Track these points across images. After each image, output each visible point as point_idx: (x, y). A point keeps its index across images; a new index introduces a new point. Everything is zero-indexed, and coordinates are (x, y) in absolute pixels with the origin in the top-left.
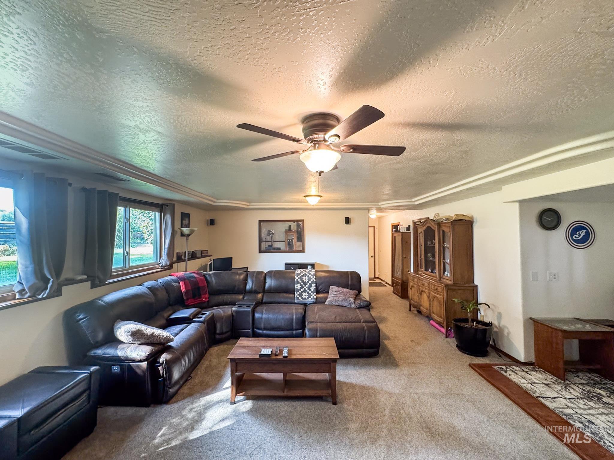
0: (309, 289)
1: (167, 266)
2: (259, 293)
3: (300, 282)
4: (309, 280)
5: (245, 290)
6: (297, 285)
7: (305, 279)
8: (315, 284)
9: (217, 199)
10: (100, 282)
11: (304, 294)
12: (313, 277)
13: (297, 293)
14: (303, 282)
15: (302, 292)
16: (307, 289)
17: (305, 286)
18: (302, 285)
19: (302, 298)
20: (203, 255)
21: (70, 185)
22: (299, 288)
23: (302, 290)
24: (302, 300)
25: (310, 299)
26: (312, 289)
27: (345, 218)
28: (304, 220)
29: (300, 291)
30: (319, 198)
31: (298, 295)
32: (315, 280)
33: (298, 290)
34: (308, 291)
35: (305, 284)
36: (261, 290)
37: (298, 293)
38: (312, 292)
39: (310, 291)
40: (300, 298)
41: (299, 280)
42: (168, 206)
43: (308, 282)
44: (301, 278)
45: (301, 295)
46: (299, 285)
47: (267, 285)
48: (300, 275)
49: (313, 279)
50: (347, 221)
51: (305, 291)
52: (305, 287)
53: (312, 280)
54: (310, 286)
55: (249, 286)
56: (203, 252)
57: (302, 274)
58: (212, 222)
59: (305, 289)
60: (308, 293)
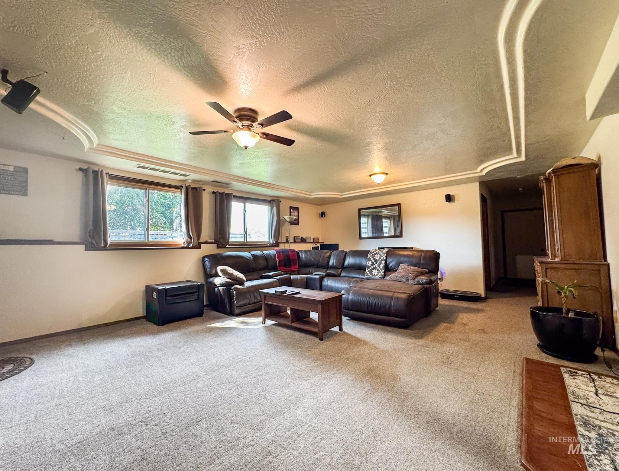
0: (379, 266)
1: (274, 244)
2: (340, 269)
3: (372, 259)
4: (380, 258)
5: (328, 264)
6: (369, 262)
7: (377, 257)
8: (384, 262)
9: (312, 193)
10: (222, 246)
11: (374, 271)
12: (384, 255)
13: (367, 269)
14: (374, 259)
15: (373, 269)
16: (377, 266)
17: (376, 263)
18: (373, 262)
19: (372, 274)
20: (314, 241)
21: (204, 190)
22: (370, 265)
23: (372, 267)
24: (371, 276)
25: (378, 275)
26: (382, 266)
27: (446, 195)
28: (400, 204)
29: (371, 268)
30: (384, 176)
31: (368, 271)
32: (385, 258)
33: (369, 267)
34: (378, 268)
35: (376, 261)
36: (340, 266)
37: (369, 270)
38: (381, 269)
39: (380, 268)
40: (369, 274)
41: (371, 257)
42: (274, 201)
43: (379, 259)
44: (373, 256)
45: (371, 271)
46: (370, 262)
47: (347, 263)
48: (373, 254)
49: (384, 257)
50: (449, 198)
51: (375, 268)
52: (376, 265)
53: (382, 258)
54: (380, 263)
55: (331, 263)
56: (314, 239)
57: (375, 253)
58: (323, 214)
59: (376, 266)
60: (378, 270)
